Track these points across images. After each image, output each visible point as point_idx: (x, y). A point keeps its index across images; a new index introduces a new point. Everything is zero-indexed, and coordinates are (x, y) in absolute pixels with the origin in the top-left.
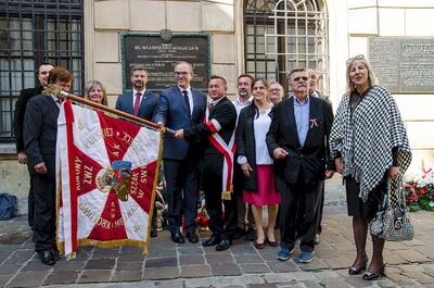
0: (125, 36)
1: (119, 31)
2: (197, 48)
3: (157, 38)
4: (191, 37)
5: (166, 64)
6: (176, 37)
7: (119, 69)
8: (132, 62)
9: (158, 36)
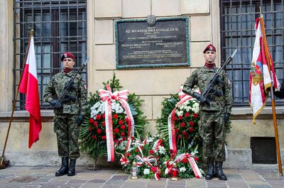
0: (118, 23)
1: (113, 19)
2: (177, 29)
3: (143, 23)
4: (171, 20)
5: (151, 44)
6: (159, 21)
7: (113, 49)
8: (123, 43)
9: (145, 21)
